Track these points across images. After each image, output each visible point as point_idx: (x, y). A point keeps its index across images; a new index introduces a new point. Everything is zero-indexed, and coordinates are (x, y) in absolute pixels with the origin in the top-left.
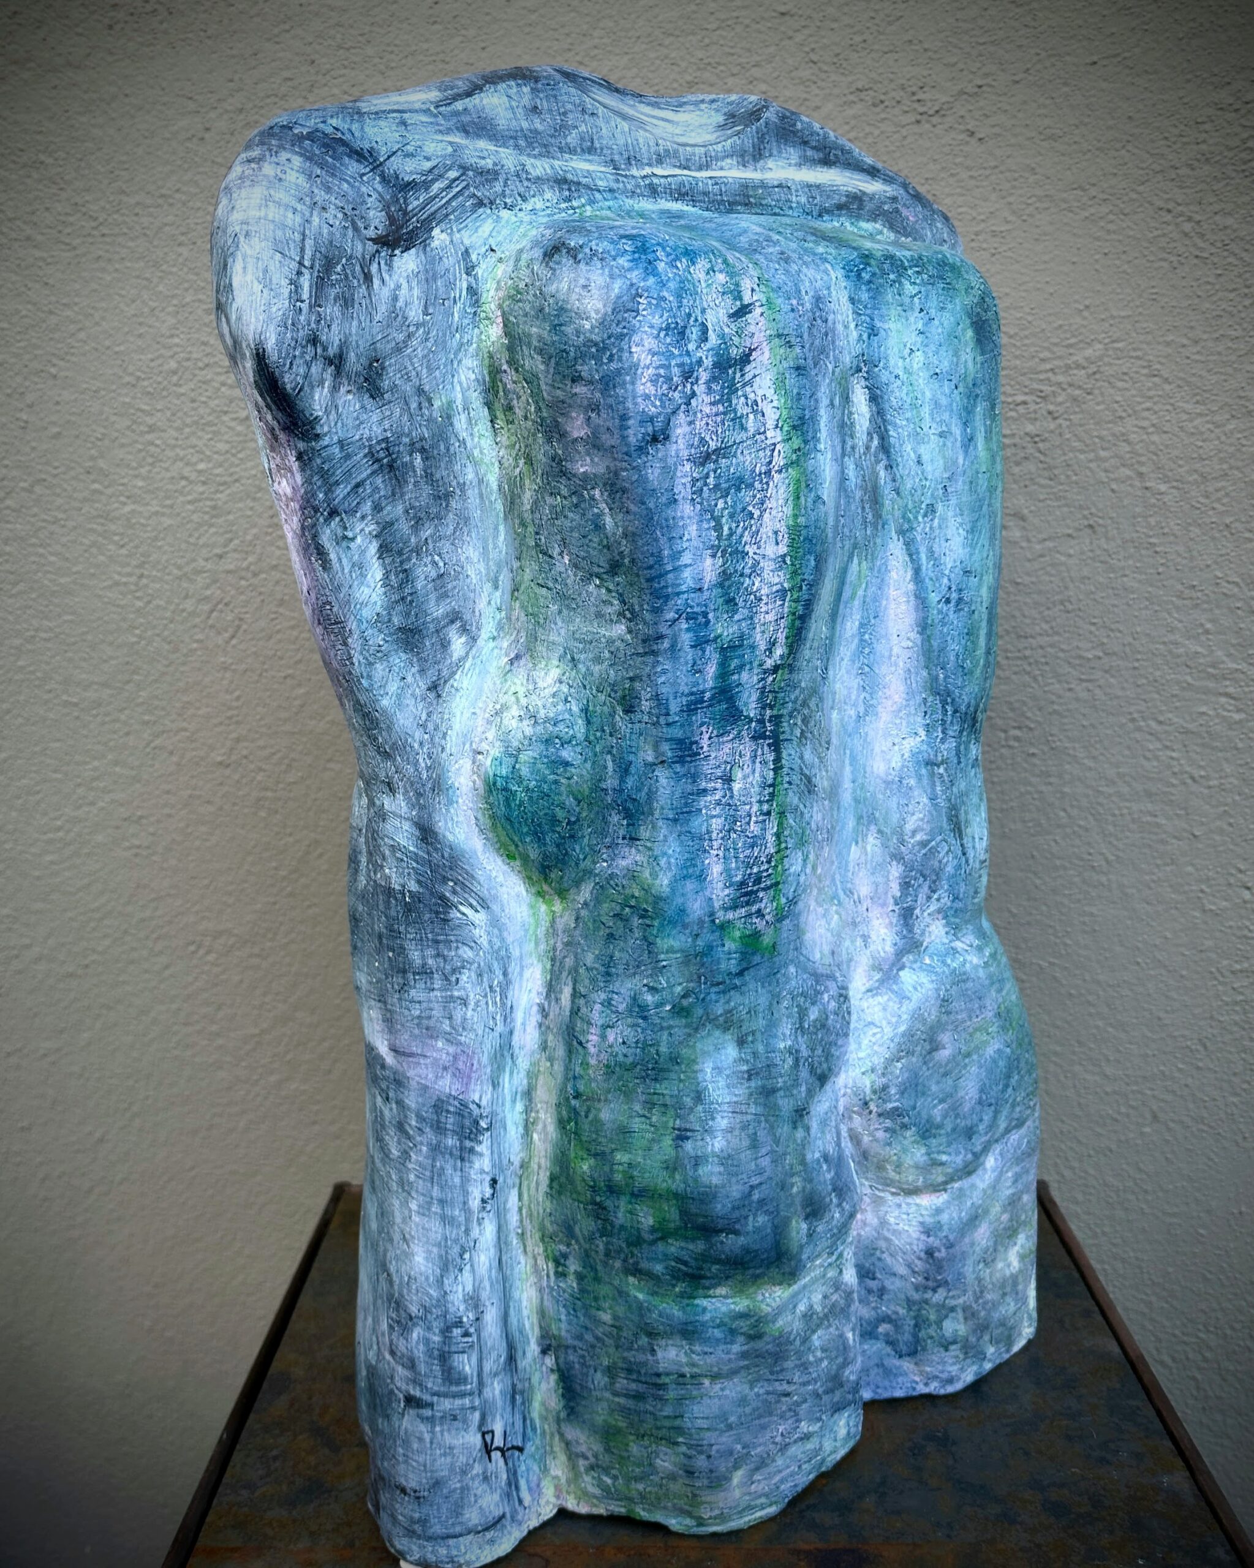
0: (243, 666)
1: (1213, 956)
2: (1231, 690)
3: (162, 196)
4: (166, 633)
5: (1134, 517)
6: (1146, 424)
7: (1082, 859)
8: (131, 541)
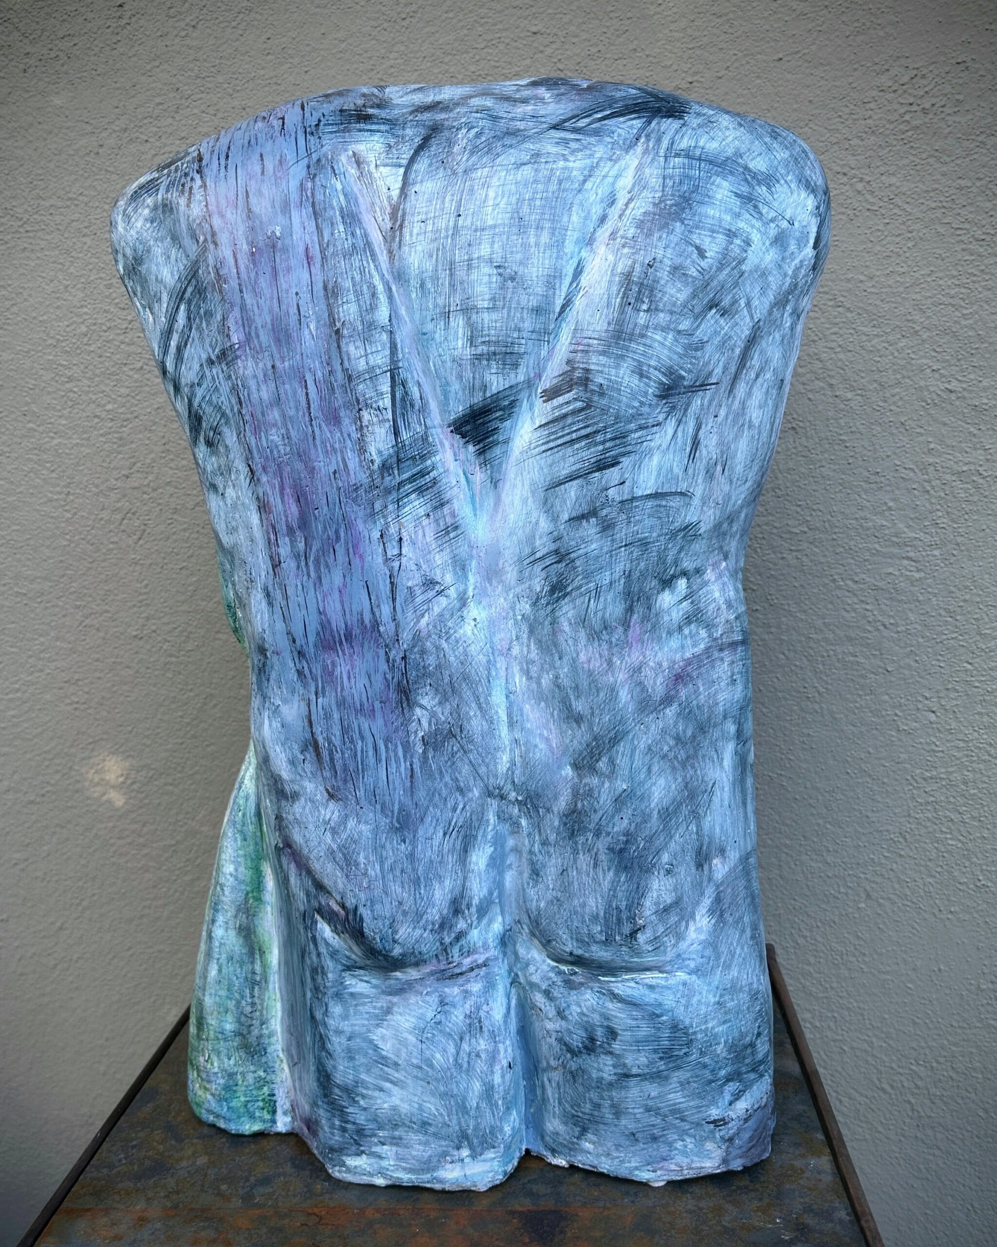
0: (149, 561)
1: (907, 766)
2: (912, 554)
3: (70, 199)
4: (89, 537)
7: (799, 692)
8: (59, 466)
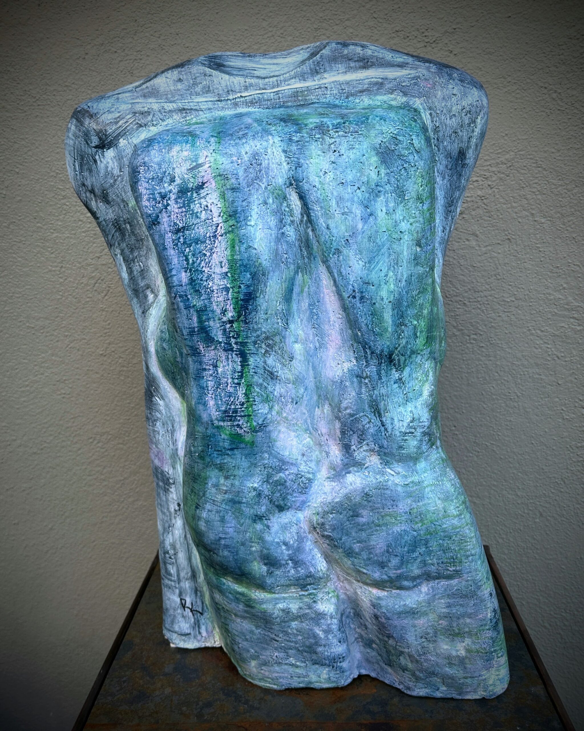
5: (530, 235)
6: (534, 190)
